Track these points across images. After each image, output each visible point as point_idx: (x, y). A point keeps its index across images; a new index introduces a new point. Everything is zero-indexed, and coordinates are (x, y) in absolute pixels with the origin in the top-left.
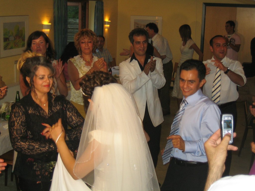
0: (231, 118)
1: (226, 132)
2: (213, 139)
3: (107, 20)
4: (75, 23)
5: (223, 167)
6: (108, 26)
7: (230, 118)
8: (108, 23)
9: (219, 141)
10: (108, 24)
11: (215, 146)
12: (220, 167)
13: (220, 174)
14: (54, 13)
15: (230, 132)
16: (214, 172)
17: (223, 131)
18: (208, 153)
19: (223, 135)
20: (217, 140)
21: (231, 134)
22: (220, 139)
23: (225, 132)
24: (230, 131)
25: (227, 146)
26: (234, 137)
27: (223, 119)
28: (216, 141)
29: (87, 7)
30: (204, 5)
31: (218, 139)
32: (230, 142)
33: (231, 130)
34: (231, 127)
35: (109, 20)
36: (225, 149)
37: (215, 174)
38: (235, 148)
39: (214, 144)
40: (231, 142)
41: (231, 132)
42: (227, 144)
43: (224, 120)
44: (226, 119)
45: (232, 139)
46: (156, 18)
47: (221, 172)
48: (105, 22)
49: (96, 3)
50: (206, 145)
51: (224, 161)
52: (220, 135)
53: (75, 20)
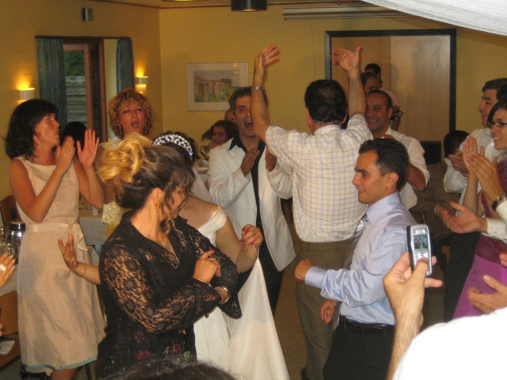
0: (426, 231)
1: (420, 256)
2: (398, 270)
3: (140, 74)
4: (74, 84)
5: (419, 317)
6: (144, 86)
7: (424, 232)
8: (144, 81)
9: (408, 274)
10: (143, 83)
11: (403, 281)
12: (416, 318)
13: (415, 330)
14: (39, 67)
15: (426, 255)
16: (406, 326)
17: (414, 255)
18: (392, 295)
19: (415, 263)
20: (405, 272)
21: (428, 259)
22: (410, 270)
23: (417, 255)
24: (426, 253)
25: (425, 280)
26: (433, 264)
27: (412, 234)
28: (403, 272)
29: (100, 52)
30: (328, 37)
31: (406, 269)
32: (428, 273)
33: (428, 252)
34: (426, 247)
35: (145, 75)
36: (421, 285)
37: (407, 329)
38: (438, 283)
39: (401, 278)
40: (430, 272)
41: (429, 256)
42: (423, 276)
43: (414, 236)
44: (417, 233)
45: (431, 267)
46: (235, 66)
47: (417, 326)
48: (138, 79)
49: (118, 43)
50: (387, 282)
51: (421, 307)
52: (409, 262)
53: (73, 79)
